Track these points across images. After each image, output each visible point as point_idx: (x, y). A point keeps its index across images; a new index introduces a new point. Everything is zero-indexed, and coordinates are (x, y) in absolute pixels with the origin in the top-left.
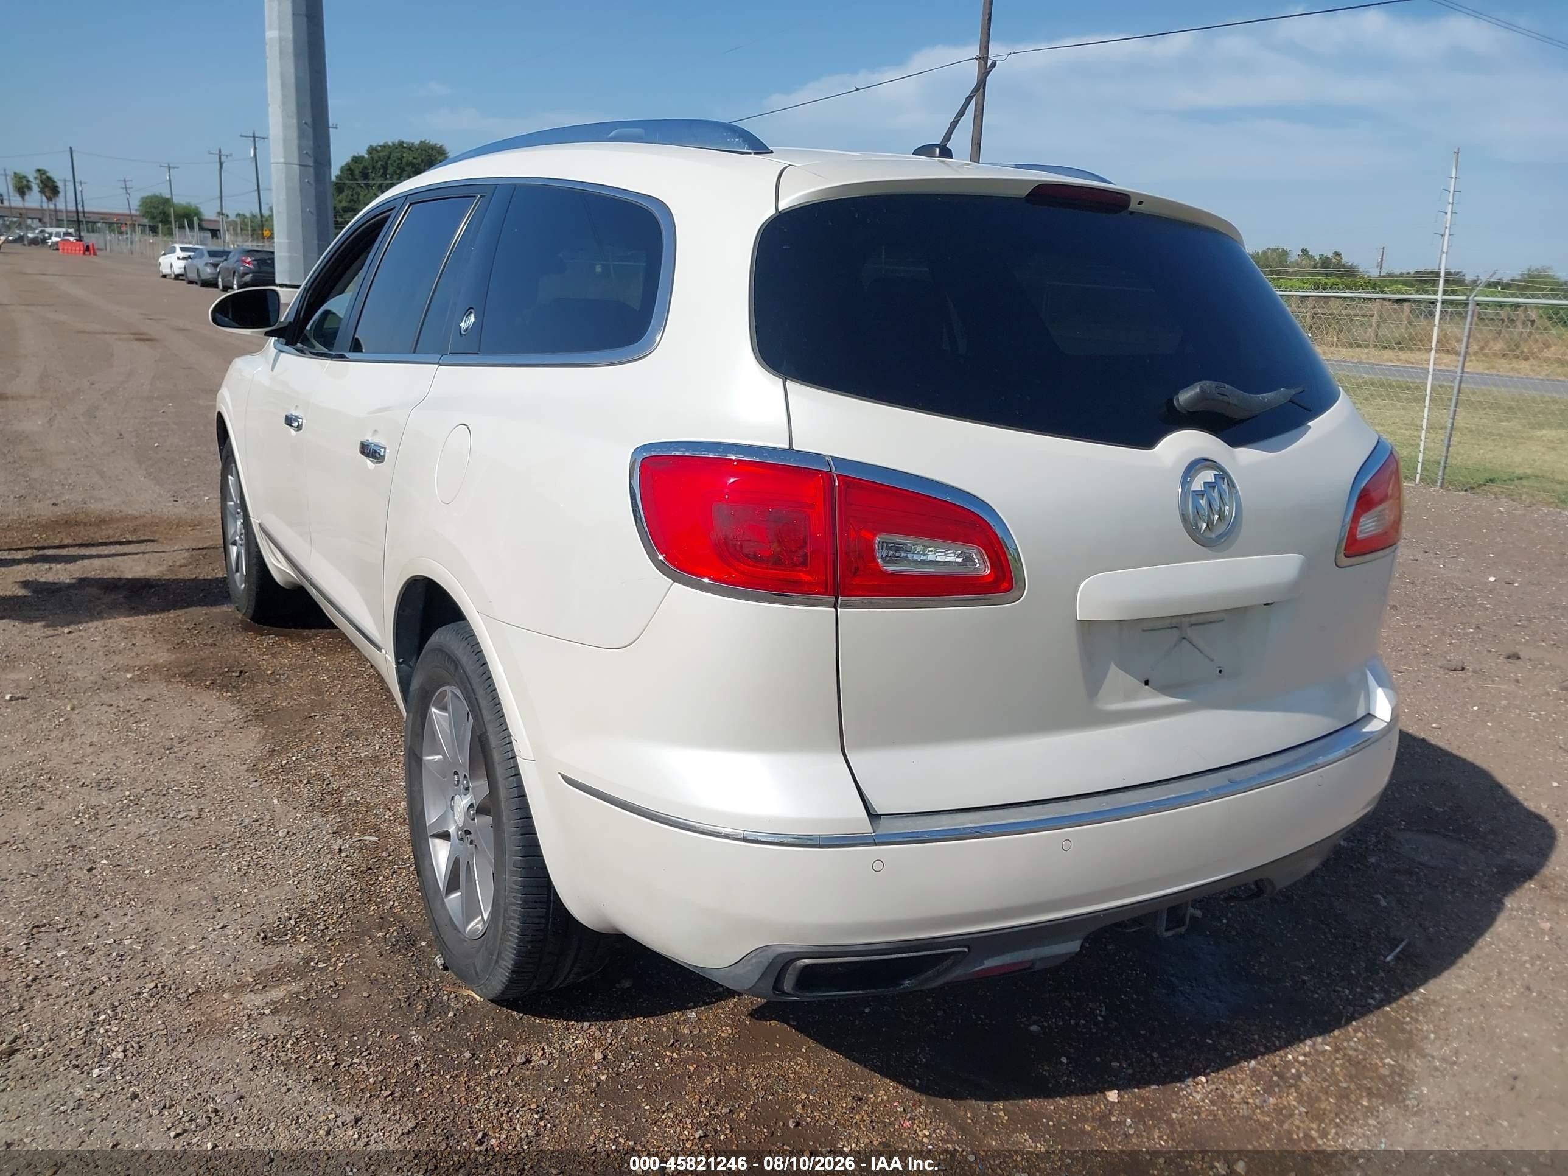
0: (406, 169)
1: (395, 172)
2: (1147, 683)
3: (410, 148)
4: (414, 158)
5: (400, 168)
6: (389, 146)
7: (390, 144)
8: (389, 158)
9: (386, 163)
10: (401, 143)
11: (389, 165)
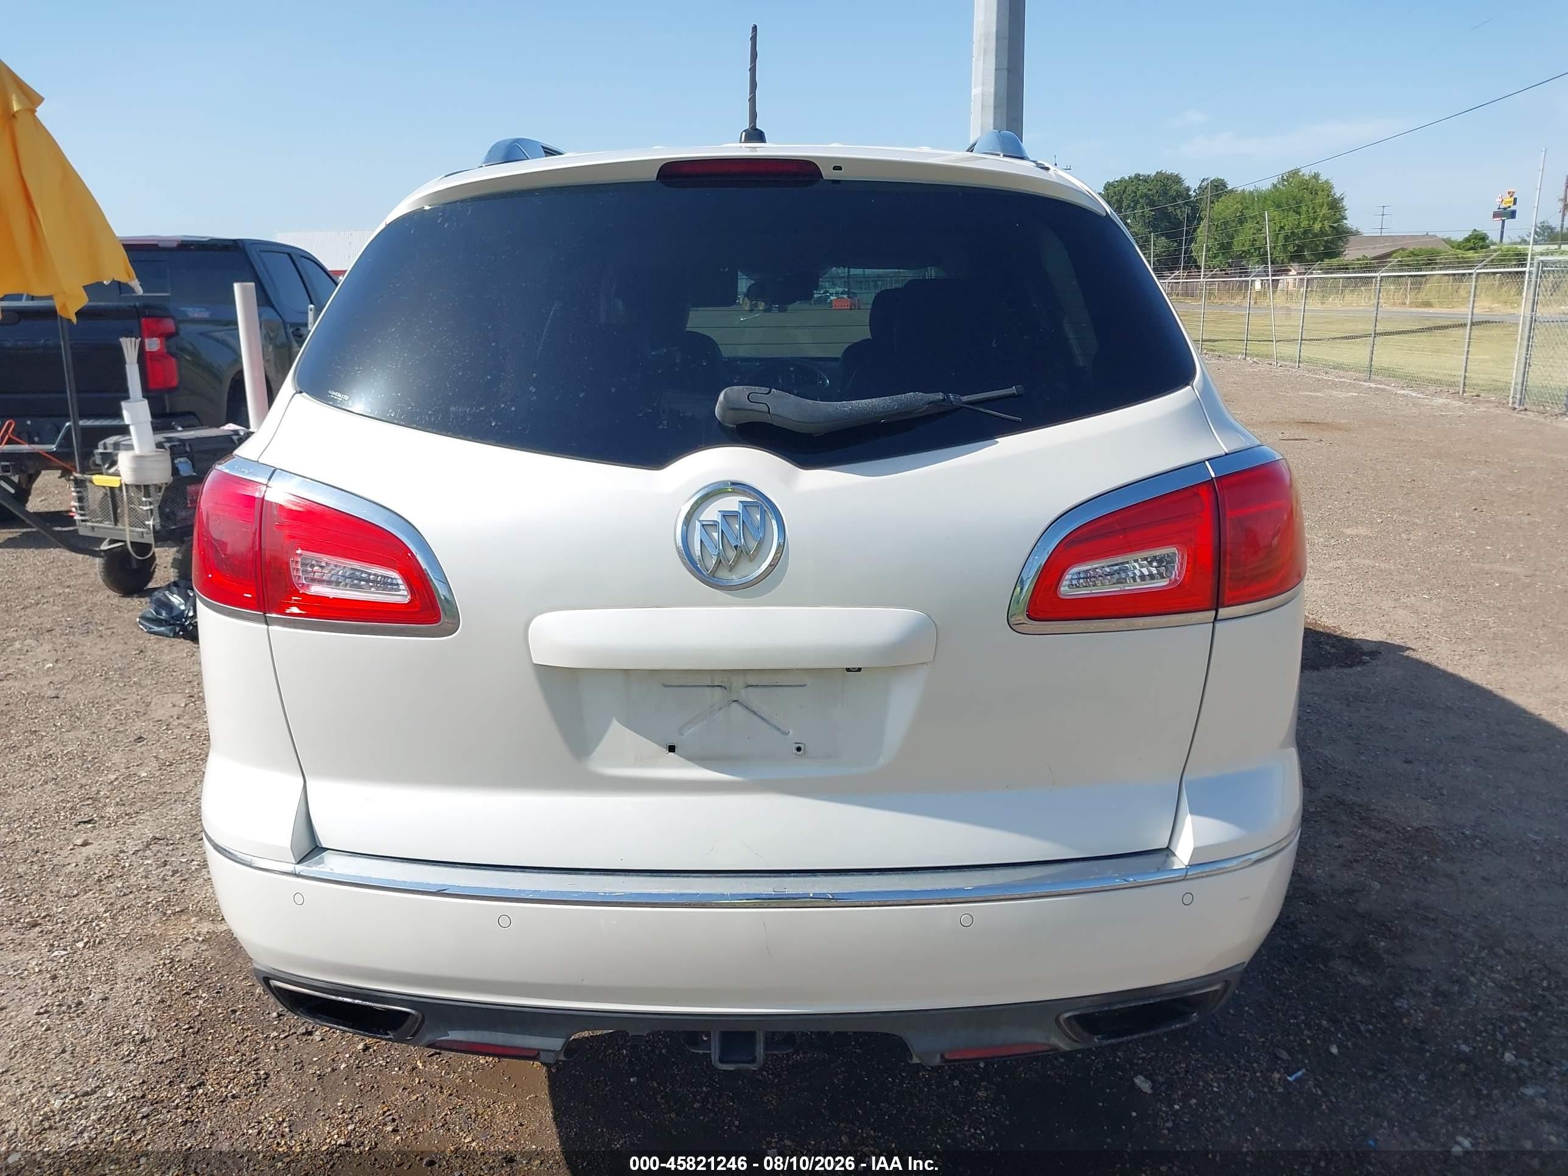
0: (1140, 200)
1: (1129, 206)
2: (672, 749)
3: (1146, 180)
4: (1149, 190)
5: (1133, 201)
6: (1125, 181)
7: (1127, 178)
8: (1124, 192)
9: (1121, 198)
10: (1137, 176)
11: (1125, 200)
